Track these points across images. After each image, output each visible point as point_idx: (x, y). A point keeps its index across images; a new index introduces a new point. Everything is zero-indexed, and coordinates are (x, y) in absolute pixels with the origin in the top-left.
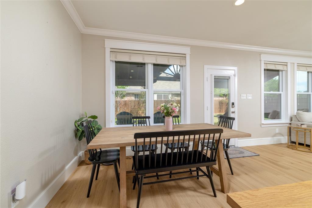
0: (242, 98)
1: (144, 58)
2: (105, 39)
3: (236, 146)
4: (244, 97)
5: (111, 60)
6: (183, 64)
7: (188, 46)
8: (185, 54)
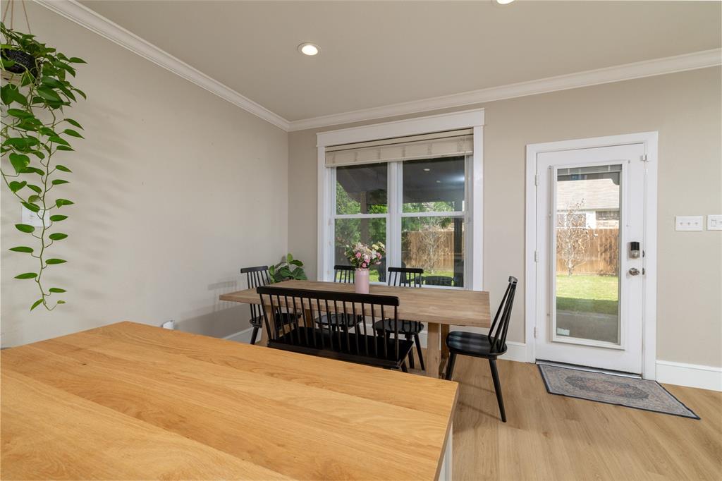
0: (679, 227)
1: (379, 154)
2: (317, 134)
3: (648, 376)
4: (689, 223)
5: (326, 166)
6: (467, 151)
7: (479, 107)
8: (472, 128)
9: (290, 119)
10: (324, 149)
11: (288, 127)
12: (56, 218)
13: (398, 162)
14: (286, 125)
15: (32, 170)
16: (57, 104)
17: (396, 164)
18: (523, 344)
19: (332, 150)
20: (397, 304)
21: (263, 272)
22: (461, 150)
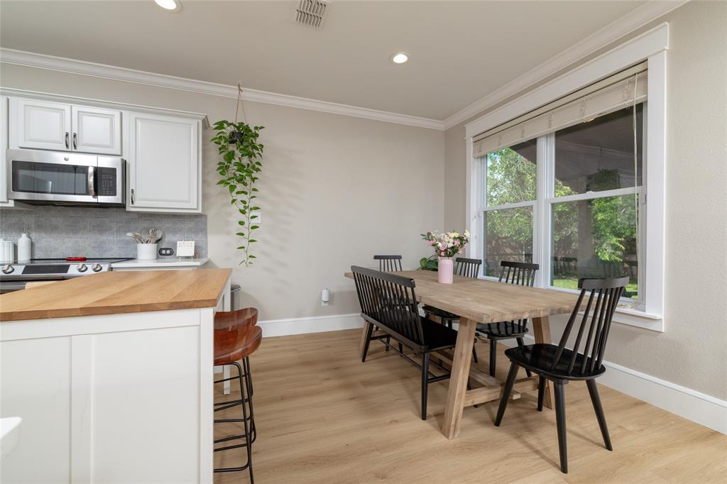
2: (467, 125)
5: (473, 157)
6: (636, 98)
7: (662, 22)
8: (645, 61)
9: (445, 117)
10: (472, 140)
12: (253, 217)
13: (547, 136)
14: (441, 126)
15: (242, 192)
16: (251, 155)
19: (479, 139)
20: (413, 286)
21: (397, 260)
22: (629, 98)
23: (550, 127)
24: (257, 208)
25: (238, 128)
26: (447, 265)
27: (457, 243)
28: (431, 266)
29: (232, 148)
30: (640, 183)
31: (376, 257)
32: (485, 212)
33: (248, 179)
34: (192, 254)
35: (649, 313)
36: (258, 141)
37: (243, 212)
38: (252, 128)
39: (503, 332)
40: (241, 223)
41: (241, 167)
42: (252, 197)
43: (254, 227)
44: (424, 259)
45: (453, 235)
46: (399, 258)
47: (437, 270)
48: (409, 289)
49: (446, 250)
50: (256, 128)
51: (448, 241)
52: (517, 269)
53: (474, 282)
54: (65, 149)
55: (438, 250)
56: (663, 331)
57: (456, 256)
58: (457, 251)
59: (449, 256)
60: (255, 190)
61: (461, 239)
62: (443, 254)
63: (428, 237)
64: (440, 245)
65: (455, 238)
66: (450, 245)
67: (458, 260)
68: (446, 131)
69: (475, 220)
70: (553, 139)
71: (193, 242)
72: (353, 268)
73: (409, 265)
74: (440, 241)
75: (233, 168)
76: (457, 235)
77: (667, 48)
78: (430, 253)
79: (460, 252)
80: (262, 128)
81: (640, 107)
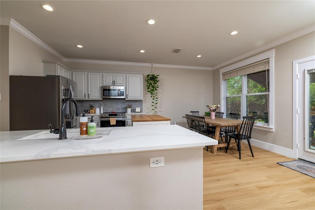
2: (219, 69)
5: (222, 80)
6: (267, 68)
7: (272, 49)
8: (269, 58)
9: (212, 66)
10: (222, 74)
11: (212, 69)
12: (156, 101)
13: (245, 75)
14: (211, 69)
15: (153, 94)
16: (156, 83)
17: (244, 76)
18: (292, 150)
19: (224, 74)
20: (204, 119)
21: (198, 113)
22: (265, 68)
23: (245, 73)
24: (157, 98)
25: (152, 76)
26: (213, 114)
27: (216, 108)
28: (208, 114)
29: (151, 82)
30: (269, 91)
31: (191, 112)
32: (227, 98)
33: (155, 90)
34: (140, 111)
35: (270, 127)
36: (157, 79)
37: (154, 99)
38: (156, 76)
39: (230, 132)
40: (153, 102)
41: (153, 87)
42: (156, 95)
43: (156, 104)
44: (206, 112)
45: (215, 106)
46: (198, 112)
47: (210, 116)
48: (203, 120)
49: (213, 110)
50: (157, 76)
51: (214, 107)
52: (233, 115)
53: (221, 119)
54: (112, 85)
55: (210, 110)
56: (274, 131)
57: (216, 112)
58: (216, 110)
59: (214, 111)
60: (156, 93)
61: (217, 107)
62: (212, 111)
63: (208, 106)
64: (211, 108)
65: (215, 107)
66: (214, 109)
67: (217, 113)
68: (213, 71)
69: (223, 100)
70: (247, 76)
71: (140, 108)
72: (186, 115)
73: (202, 114)
74: (211, 107)
75: (151, 87)
76: (216, 106)
77: (274, 56)
78: (208, 111)
79: (217, 110)
80: (158, 75)
81: (268, 70)
